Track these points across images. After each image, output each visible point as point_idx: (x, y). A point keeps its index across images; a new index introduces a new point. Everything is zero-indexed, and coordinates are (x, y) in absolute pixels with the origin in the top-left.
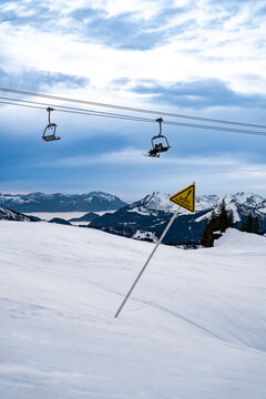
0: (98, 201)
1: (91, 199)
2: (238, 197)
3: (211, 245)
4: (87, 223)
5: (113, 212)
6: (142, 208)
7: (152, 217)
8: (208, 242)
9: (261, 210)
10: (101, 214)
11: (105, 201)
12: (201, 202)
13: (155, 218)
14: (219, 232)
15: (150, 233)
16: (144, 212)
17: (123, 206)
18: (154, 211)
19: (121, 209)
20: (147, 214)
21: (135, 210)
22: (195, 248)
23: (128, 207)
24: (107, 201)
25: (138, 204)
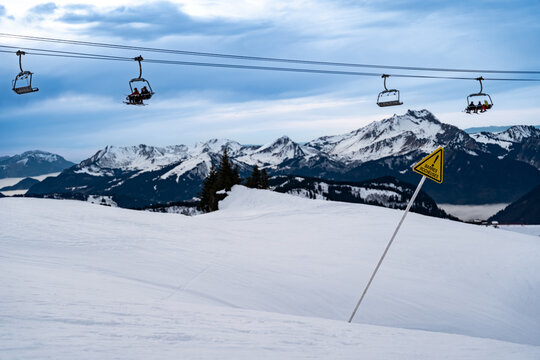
0: (36, 162)
1: (26, 160)
2: (211, 145)
3: (216, 208)
4: (24, 192)
5: (55, 175)
6: (93, 167)
7: (107, 178)
8: (209, 204)
9: (239, 159)
10: (41, 178)
11: (45, 162)
12: (166, 155)
13: (111, 178)
14: (223, 192)
15: (106, 198)
16: (96, 172)
17: (68, 167)
18: (109, 170)
19: (66, 170)
20: (101, 174)
21: (85, 170)
22: (164, 211)
23: (75, 167)
24: (47, 162)
25: (88, 163)
